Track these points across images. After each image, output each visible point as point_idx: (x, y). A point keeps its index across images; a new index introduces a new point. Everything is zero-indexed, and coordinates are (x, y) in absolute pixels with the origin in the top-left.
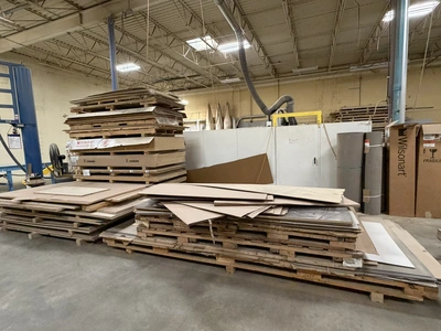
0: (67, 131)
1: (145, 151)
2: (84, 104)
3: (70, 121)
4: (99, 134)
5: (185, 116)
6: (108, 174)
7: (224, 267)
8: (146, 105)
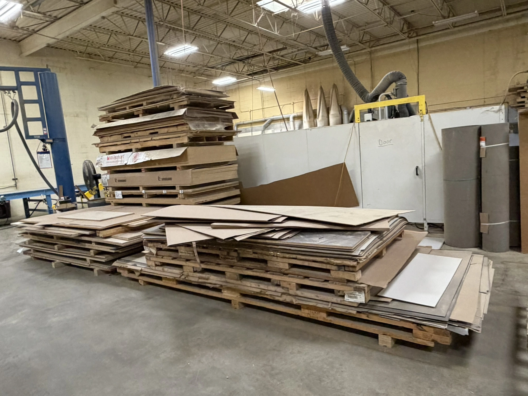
0: (97, 145)
1: (178, 165)
2: (113, 110)
3: (100, 132)
4: (128, 147)
5: (235, 116)
6: (141, 196)
7: (229, 301)
8: (176, 108)
